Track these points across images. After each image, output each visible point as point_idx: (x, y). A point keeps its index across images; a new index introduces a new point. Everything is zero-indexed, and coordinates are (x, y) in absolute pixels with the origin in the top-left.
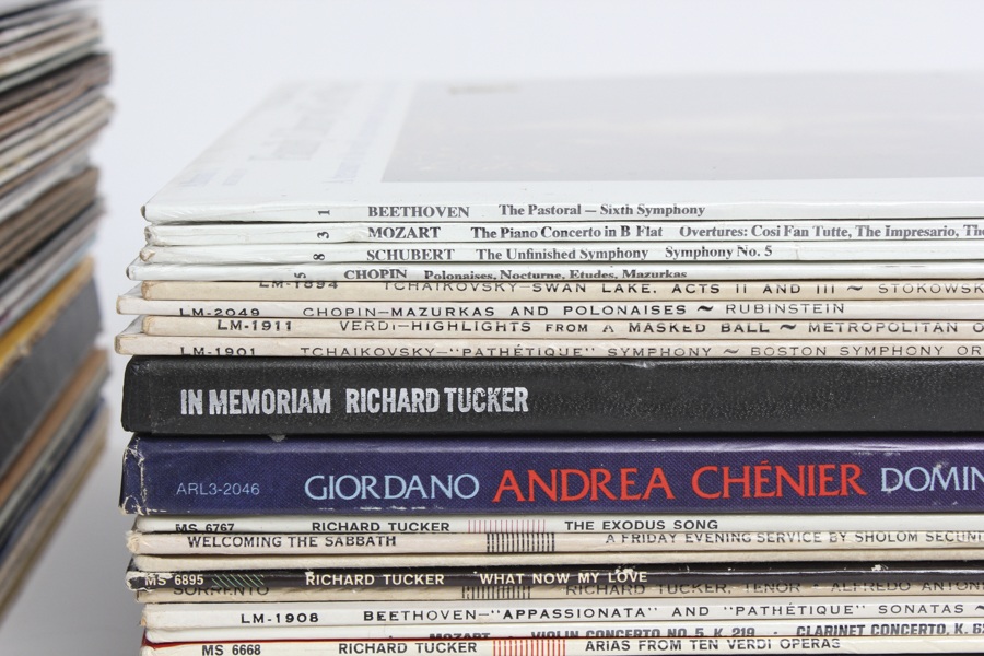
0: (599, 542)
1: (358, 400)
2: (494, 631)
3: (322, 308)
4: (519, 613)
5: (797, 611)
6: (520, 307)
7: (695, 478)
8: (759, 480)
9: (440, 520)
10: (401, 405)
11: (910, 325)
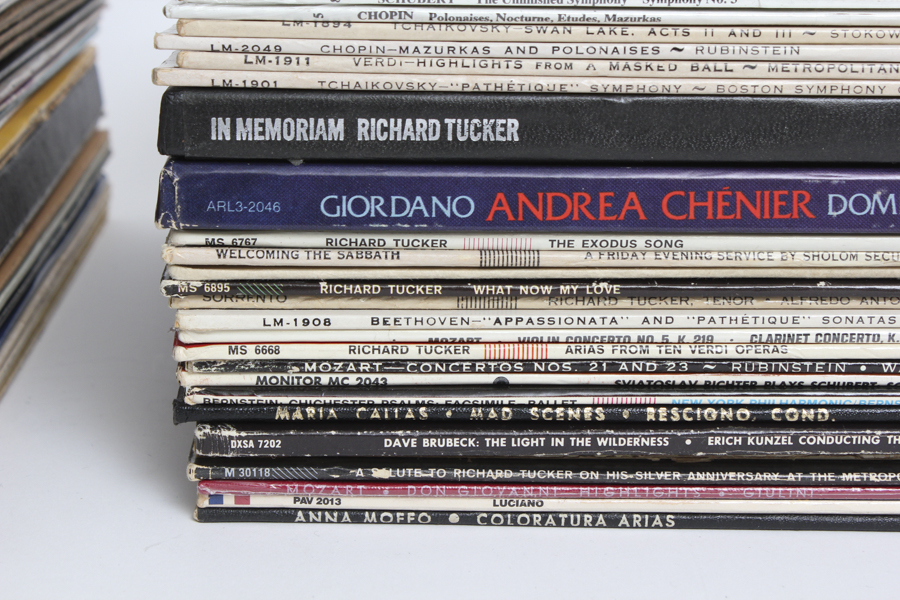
0: (578, 258)
1: (369, 129)
2: (486, 336)
3: (338, 44)
4: (508, 320)
5: (751, 321)
6: (513, 46)
7: (665, 202)
8: (721, 204)
9: (439, 238)
10: (406, 133)
11: (857, 67)
